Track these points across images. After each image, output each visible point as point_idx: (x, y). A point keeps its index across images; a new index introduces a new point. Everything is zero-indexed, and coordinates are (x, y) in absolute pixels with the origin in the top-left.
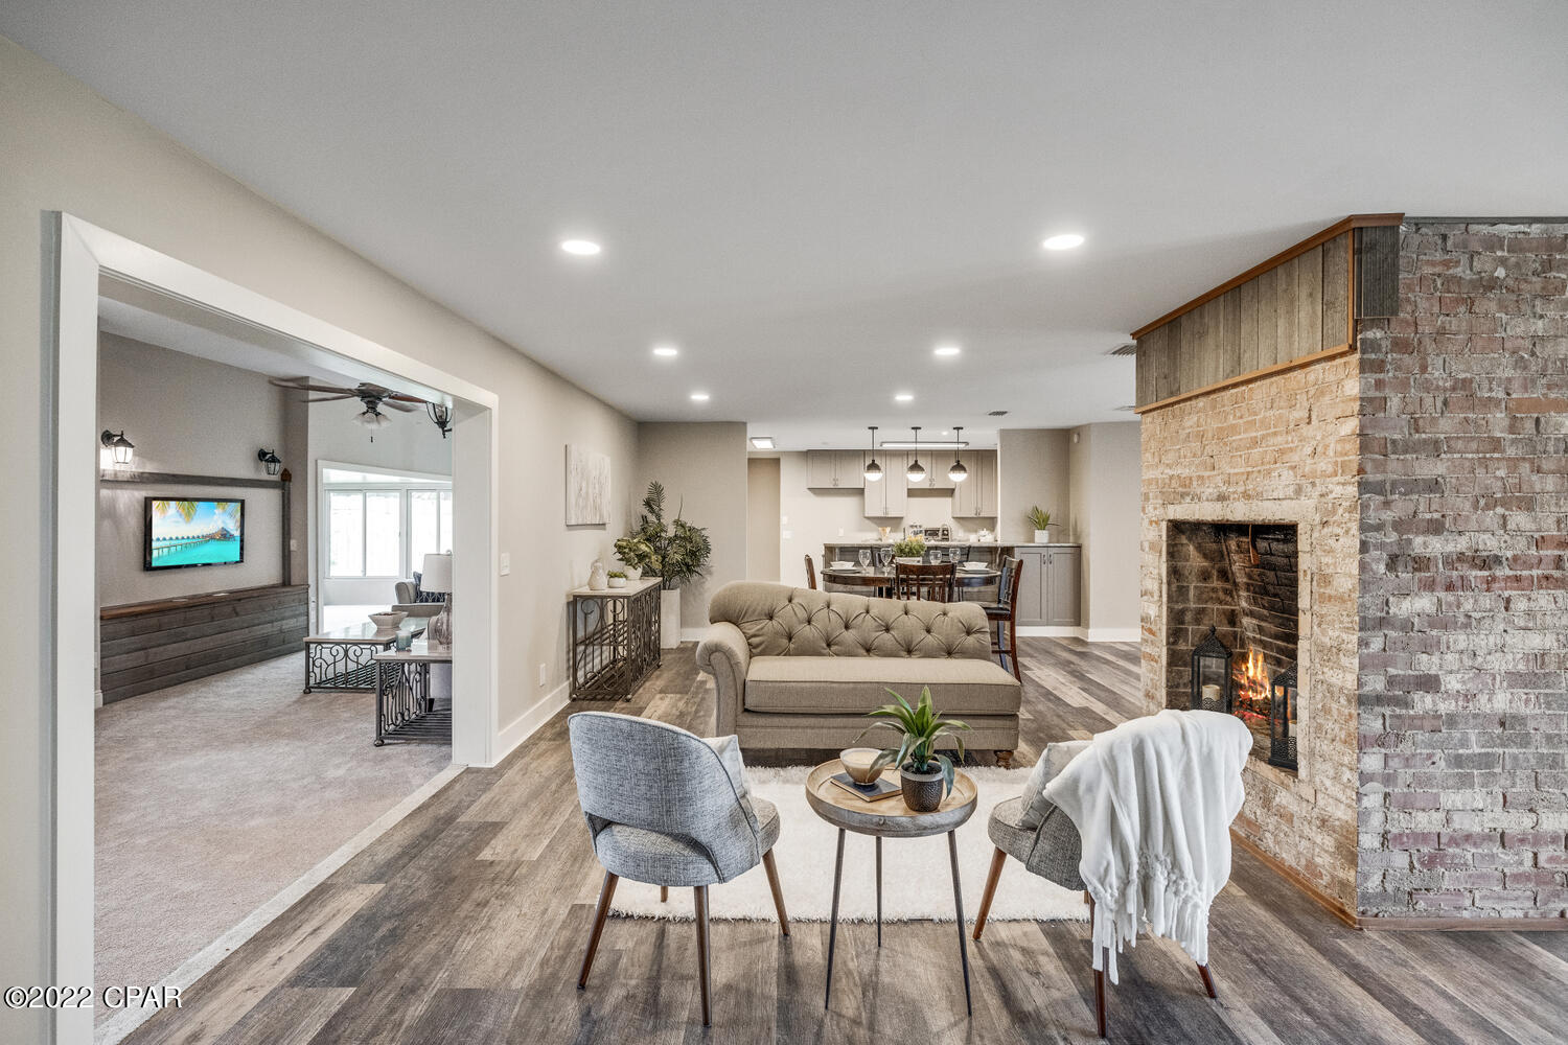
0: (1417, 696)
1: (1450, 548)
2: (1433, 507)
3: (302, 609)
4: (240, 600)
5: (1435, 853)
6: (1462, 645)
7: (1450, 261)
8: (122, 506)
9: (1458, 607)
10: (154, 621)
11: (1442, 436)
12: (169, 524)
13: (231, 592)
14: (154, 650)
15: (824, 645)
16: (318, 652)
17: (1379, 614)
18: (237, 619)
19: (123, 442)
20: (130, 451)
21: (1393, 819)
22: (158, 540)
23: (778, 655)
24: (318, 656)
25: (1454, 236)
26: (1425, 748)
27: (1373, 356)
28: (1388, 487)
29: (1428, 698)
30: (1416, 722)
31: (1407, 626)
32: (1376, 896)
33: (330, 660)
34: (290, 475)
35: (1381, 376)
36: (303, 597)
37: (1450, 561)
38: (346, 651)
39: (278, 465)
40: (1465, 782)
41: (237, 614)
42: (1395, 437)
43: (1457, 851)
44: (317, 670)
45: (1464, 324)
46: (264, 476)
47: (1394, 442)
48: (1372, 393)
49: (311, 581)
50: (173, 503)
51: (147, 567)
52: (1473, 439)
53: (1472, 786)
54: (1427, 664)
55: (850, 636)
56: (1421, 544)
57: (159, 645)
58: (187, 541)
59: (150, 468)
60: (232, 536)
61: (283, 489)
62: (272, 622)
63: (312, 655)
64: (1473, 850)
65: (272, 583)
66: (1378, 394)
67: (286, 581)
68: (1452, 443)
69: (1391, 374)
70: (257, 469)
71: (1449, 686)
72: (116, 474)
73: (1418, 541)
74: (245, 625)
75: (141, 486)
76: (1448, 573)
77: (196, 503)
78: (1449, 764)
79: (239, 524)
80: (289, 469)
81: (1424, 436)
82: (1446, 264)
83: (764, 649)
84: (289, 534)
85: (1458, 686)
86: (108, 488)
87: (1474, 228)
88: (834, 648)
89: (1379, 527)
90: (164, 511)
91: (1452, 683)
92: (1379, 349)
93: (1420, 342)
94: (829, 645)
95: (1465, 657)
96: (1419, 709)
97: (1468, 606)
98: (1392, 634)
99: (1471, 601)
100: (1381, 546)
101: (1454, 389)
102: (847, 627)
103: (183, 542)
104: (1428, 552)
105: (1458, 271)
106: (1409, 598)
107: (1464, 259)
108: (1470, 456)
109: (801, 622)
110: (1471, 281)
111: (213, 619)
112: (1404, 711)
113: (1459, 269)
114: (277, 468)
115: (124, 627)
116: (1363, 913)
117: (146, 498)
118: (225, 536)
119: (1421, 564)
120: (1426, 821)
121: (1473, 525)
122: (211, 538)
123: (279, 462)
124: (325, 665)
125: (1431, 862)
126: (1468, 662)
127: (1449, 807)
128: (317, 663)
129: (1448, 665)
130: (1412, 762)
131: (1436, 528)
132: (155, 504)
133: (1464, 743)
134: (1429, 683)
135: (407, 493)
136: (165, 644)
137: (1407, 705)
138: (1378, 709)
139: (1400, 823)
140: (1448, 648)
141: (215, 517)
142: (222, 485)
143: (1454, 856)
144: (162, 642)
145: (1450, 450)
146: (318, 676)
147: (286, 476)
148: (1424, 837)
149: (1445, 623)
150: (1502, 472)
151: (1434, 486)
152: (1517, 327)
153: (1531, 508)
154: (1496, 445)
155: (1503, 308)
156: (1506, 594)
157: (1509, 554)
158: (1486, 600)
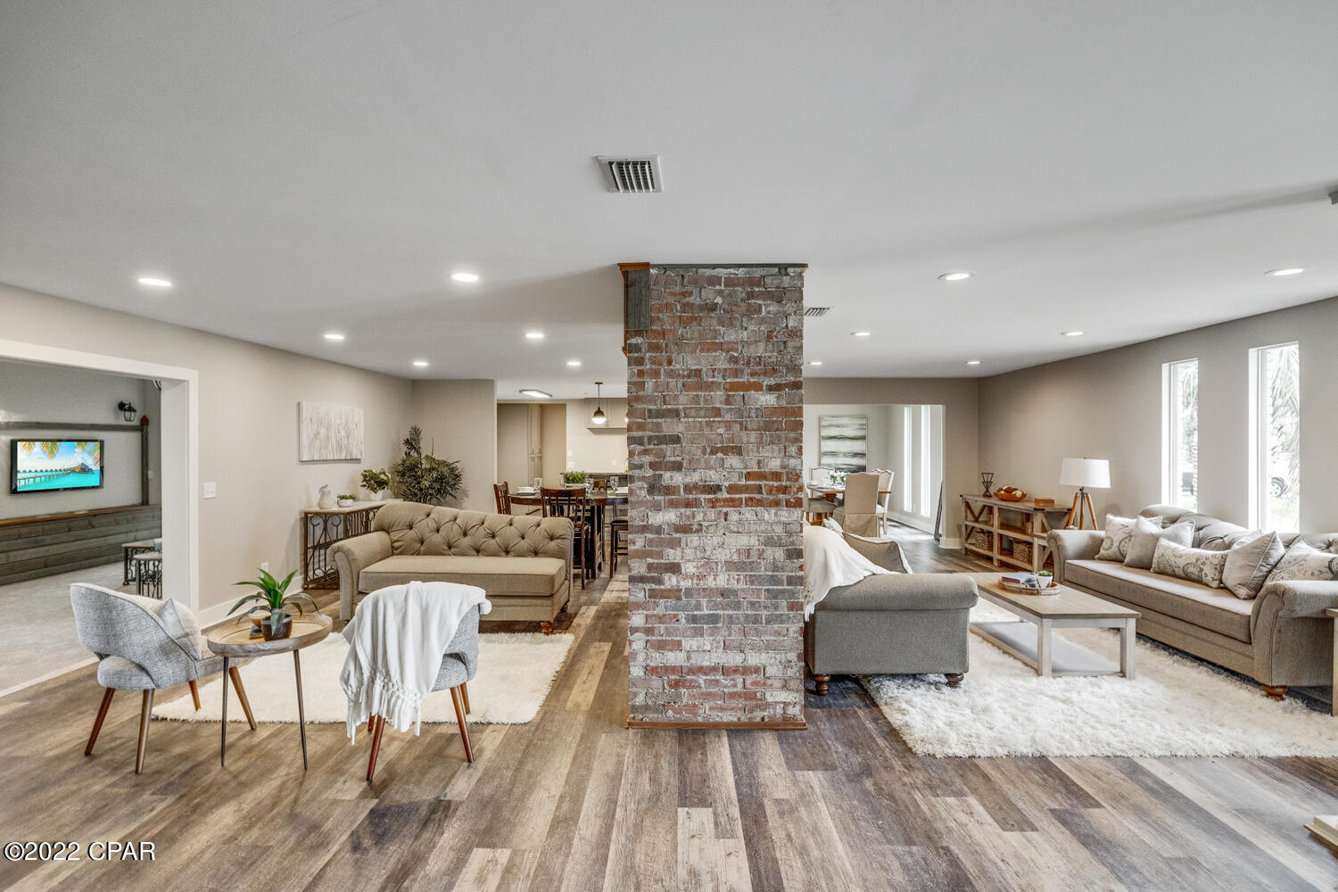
0: (666, 577)
1: (688, 480)
2: (677, 453)
5: (679, 678)
6: (696, 543)
7: (686, 292)
9: (694, 519)
11: (681, 407)
12: (32, 460)
15: (446, 548)
17: (641, 523)
18: (92, 530)
21: (652, 657)
22: (23, 472)
23: (413, 554)
25: (689, 274)
26: (672, 610)
27: (636, 355)
28: (646, 440)
29: (674, 579)
30: (666, 594)
31: (659, 530)
32: (641, 707)
34: (147, 421)
35: (641, 368)
36: (156, 514)
37: (688, 489)
39: (136, 413)
40: (698, 633)
41: (93, 527)
42: (651, 407)
43: (693, 677)
45: (696, 333)
46: (122, 422)
47: (650, 411)
48: (636, 379)
50: (38, 444)
51: (13, 491)
52: (701, 409)
53: (702, 635)
54: (672, 555)
55: (466, 541)
56: (669, 478)
57: (20, 549)
58: (53, 473)
59: (16, 418)
60: (93, 469)
61: (142, 431)
64: (705, 677)
65: (129, 503)
66: (639, 380)
67: (145, 501)
68: (688, 412)
69: (648, 367)
70: (118, 417)
71: (687, 570)
73: (667, 475)
74: (99, 535)
75: (7, 431)
76: (687, 496)
77: (58, 443)
78: (688, 621)
79: (98, 461)
80: (145, 416)
81: (669, 407)
82: (684, 294)
83: (403, 550)
84: (147, 465)
85: (694, 570)
87: (701, 271)
88: (453, 550)
89: (641, 467)
90: (28, 449)
91: (689, 568)
92: (640, 350)
93: (666, 345)
94: (450, 547)
95: (698, 553)
96: (667, 585)
97: (699, 517)
98: (650, 536)
99: (702, 514)
100: (643, 479)
101: (689, 376)
102: (465, 534)
104: (673, 483)
105: (691, 299)
106: (661, 513)
107: (696, 292)
108: (700, 420)
109: (431, 531)
110: (699, 305)
111: (70, 530)
112: (657, 587)
113: (692, 298)
114: (136, 416)
116: (634, 718)
117: (12, 440)
118: (84, 470)
119: (669, 490)
120: (674, 658)
121: (703, 464)
123: (134, 411)
125: (676, 685)
126: (699, 555)
127: (688, 648)
129: (687, 555)
130: (663, 620)
131: (677, 467)
132: (20, 444)
133: (698, 607)
134: (674, 568)
136: (25, 549)
137: (660, 582)
138: (641, 585)
139: (657, 659)
140: (687, 545)
141: (76, 454)
142: (84, 429)
143: (692, 681)
144: (23, 547)
145: (686, 416)
147: (144, 422)
148: (673, 669)
149: (684, 529)
150: (721, 431)
151: (676, 440)
152: (730, 335)
153: (740, 453)
154: (717, 412)
155: (721, 323)
156: (725, 510)
157: (726, 484)
158: (712, 514)
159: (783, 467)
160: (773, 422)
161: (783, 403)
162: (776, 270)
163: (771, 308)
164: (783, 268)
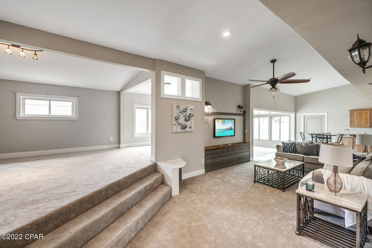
3: (248, 150)
4: (234, 146)
8: (209, 121)
10: (215, 151)
12: (220, 125)
13: (232, 144)
14: (215, 159)
16: (259, 170)
18: (234, 152)
19: (210, 104)
20: (211, 106)
22: (217, 130)
24: (258, 171)
33: (263, 173)
34: (245, 112)
36: (249, 146)
38: (268, 172)
39: (243, 109)
41: (234, 150)
44: (258, 176)
46: (239, 112)
49: (251, 142)
50: (220, 120)
51: (214, 136)
57: (217, 158)
58: (224, 130)
59: (215, 111)
60: (232, 129)
61: (244, 116)
62: (241, 153)
63: (257, 170)
65: (241, 142)
67: (244, 142)
70: (238, 111)
72: (208, 113)
74: (235, 153)
75: (214, 116)
77: (225, 120)
79: (234, 126)
80: (245, 110)
84: (245, 128)
86: (207, 116)
90: (218, 122)
103: (222, 130)
111: (228, 151)
114: (243, 110)
115: (210, 152)
117: (214, 119)
118: (231, 129)
122: (228, 129)
123: (243, 108)
124: (261, 175)
128: (258, 173)
132: (216, 120)
135: (271, 117)
136: (218, 158)
141: (229, 124)
142: (230, 115)
144: (217, 157)
146: (258, 177)
147: (244, 112)
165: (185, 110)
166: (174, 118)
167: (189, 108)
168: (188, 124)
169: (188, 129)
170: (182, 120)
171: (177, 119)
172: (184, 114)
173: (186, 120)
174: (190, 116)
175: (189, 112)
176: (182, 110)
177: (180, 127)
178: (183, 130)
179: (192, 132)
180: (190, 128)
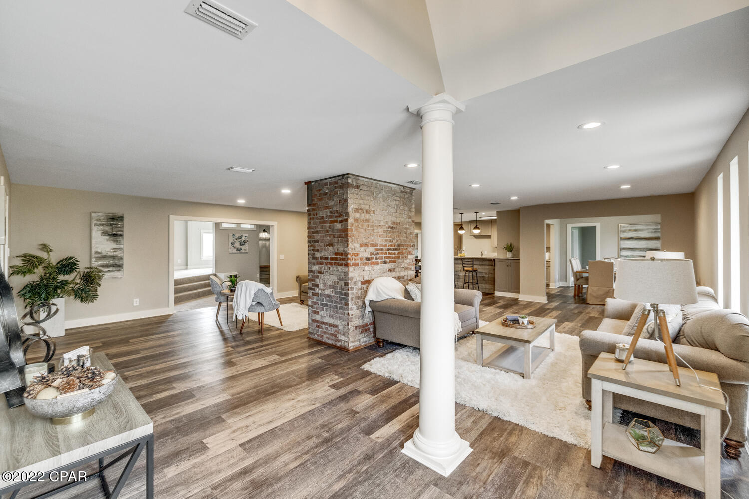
1: (321, 255)
2: (318, 246)
5: (319, 325)
6: (322, 278)
19: (266, 231)
25: (321, 183)
26: (317, 301)
29: (317, 289)
30: (316, 295)
31: (315, 273)
37: (321, 258)
40: (323, 310)
43: (322, 325)
45: (322, 203)
47: (313, 231)
52: (323, 230)
54: (317, 281)
64: (324, 326)
66: (309, 221)
68: (320, 231)
69: (311, 216)
73: (316, 254)
76: (320, 261)
78: (321, 305)
81: (316, 230)
82: (320, 190)
91: (321, 286)
92: (310, 211)
93: (316, 208)
96: (316, 292)
97: (323, 269)
98: (312, 274)
100: (311, 255)
101: (321, 219)
104: (317, 256)
105: (321, 192)
106: (315, 266)
107: (322, 189)
108: (323, 234)
110: (323, 194)
112: (314, 292)
119: (316, 259)
120: (317, 317)
121: (324, 250)
126: (323, 282)
127: (321, 315)
129: (320, 282)
130: (315, 304)
131: (318, 251)
133: (323, 300)
134: (317, 286)
137: (314, 290)
138: (310, 291)
139: (313, 317)
140: (320, 278)
145: (320, 233)
148: (317, 321)
149: (320, 273)
150: (328, 238)
151: (317, 241)
152: (331, 203)
153: (333, 246)
154: (327, 231)
155: (328, 199)
156: (329, 266)
157: (329, 257)
158: (326, 267)
159: (344, 251)
160: (341, 234)
161: (343, 227)
162: (341, 177)
163: (340, 192)
164: (343, 175)
165: (240, 237)
166: (230, 243)
167: (244, 236)
168: (243, 247)
169: (243, 251)
170: (237, 244)
171: (232, 244)
172: (239, 240)
173: (241, 245)
174: (244, 242)
175: (243, 239)
176: (237, 237)
177: (235, 249)
178: (238, 252)
179: (247, 253)
180: (245, 250)
